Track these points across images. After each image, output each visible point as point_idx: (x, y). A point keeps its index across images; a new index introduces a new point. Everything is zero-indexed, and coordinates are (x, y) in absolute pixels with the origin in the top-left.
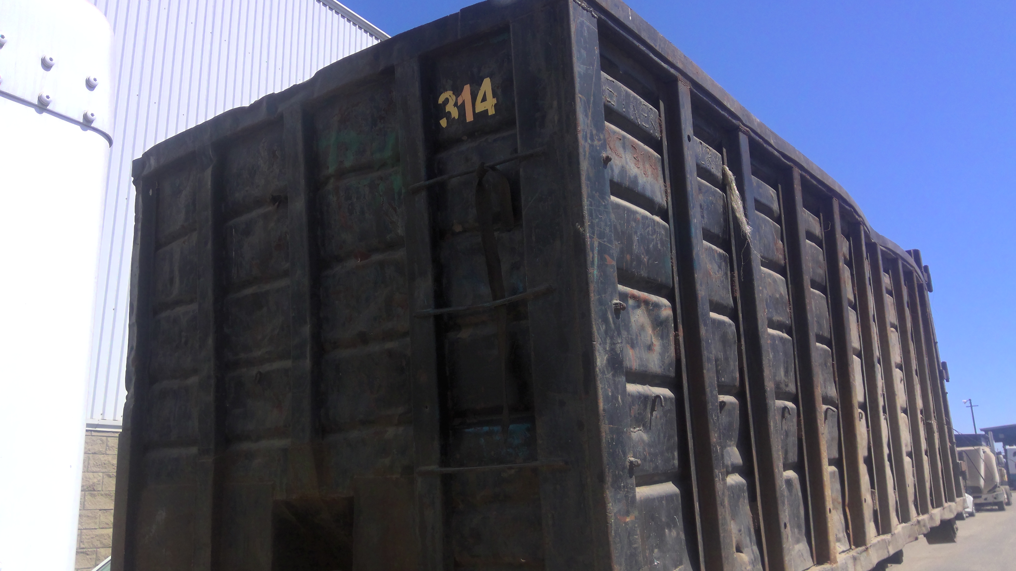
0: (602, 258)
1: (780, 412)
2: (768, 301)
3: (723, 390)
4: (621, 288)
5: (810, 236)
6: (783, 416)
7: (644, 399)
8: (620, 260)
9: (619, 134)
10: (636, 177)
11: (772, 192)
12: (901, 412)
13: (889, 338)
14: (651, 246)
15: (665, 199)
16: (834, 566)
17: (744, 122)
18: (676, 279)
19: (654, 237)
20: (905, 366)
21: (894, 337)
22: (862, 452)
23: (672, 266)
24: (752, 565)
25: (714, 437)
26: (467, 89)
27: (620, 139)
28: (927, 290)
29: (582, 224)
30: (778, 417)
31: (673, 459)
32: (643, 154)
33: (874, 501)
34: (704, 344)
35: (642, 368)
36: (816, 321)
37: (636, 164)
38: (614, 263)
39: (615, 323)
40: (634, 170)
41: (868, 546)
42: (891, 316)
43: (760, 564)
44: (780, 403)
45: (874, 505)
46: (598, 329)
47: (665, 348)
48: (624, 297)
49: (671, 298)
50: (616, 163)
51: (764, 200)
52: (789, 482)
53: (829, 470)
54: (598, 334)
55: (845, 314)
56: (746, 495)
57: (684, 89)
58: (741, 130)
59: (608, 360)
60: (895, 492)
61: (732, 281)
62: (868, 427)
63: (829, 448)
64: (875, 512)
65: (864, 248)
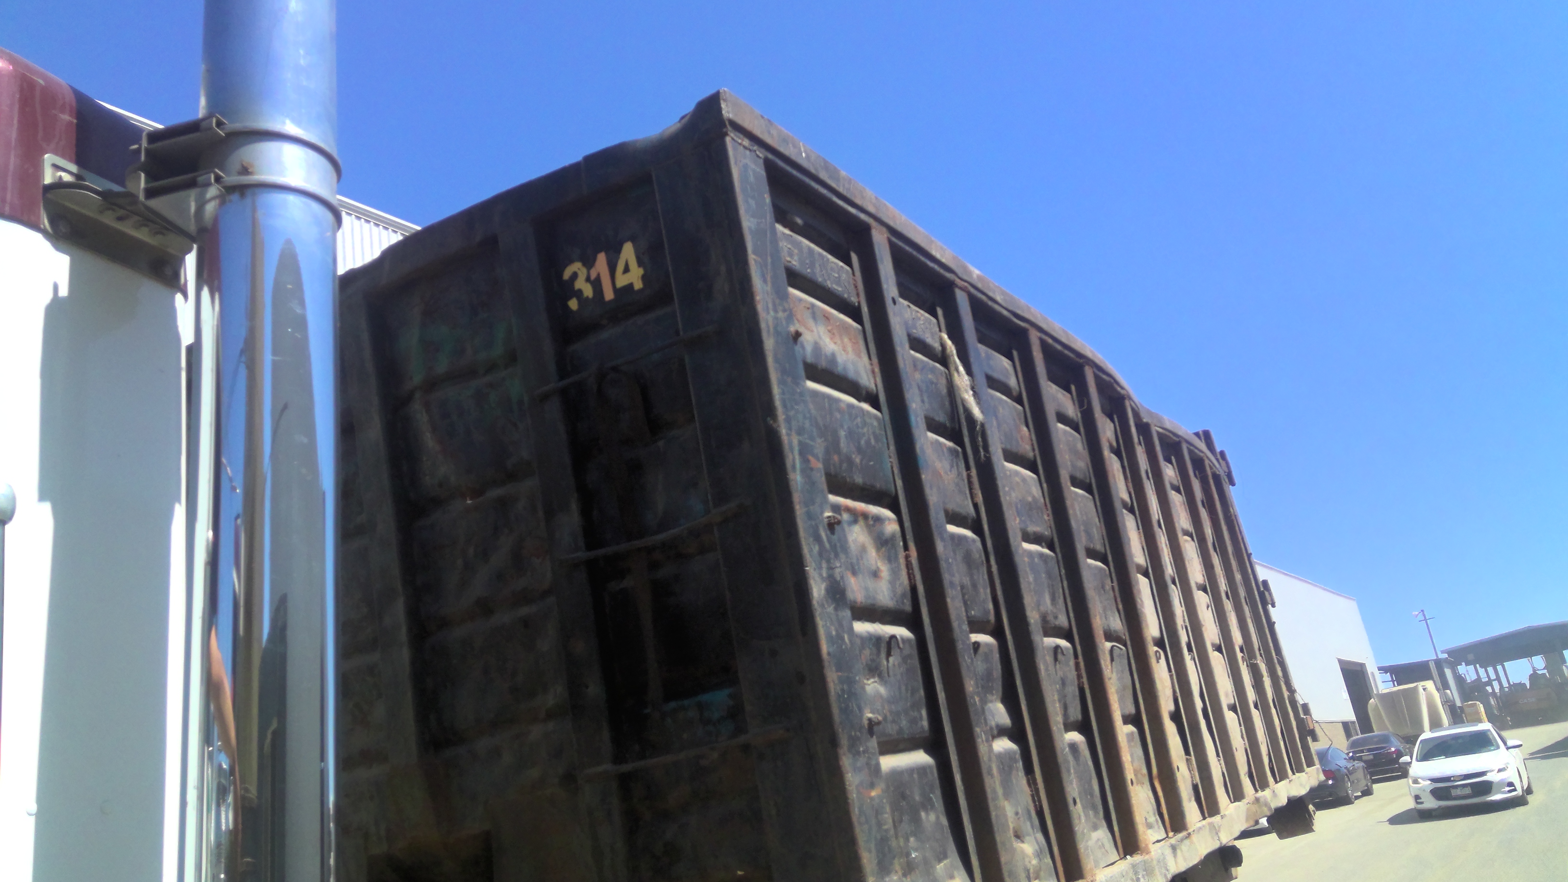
0: (805, 461)
1: (1052, 653)
2: (1019, 506)
3: (976, 626)
4: (833, 498)
5: (1062, 418)
6: (1056, 659)
7: (876, 640)
8: (827, 462)
9: (806, 301)
10: (833, 355)
11: (1005, 362)
12: (1214, 650)
13: (1183, 549)
14: (863, 442)
15: (872, 381)
16: (1147, 857)
17: (960, 275)
18: (899, 483)
19: (865, 430)
20: (1210, 587)
21: (1190, 549)
22: (1166, 705)
23: (892, 468)
24: (1038, 858)
25: (970, 686)
26: (602, 259)
27: (808, 308)
28: (1228, 483)
29: (774, 417)
30: (1049, 659)
31: (921, 718)
32: (839, 325)
33: (1192, 772)
34: (943, 565)
35: (870, 602)
36: (1084, 530)
37: (831, 339)
38: (820, 466)
39: (829, 541)
40: (830, 345)
41: (1190, 830)
42: (1183, 520)
43: (1048, 856)
44: (1051, 641)
45: (1192, 777)
46: (809, 550)
47: (894, 573)
48: (836, 508)
49: (894, 507)
50: (808, 338)
51: (996, 375)
52: (1073, 747)
53: (1124, 732)
54: (811, 556)
55: (1119, 519)
56: (1020, 764)
57: (880, 239)
58: (957, 286)
59: (828, 590)
60: (1219, 760)
61: (970, 483)
62: (1170, 670)
63: (1121, 700)
64: (1195, 788)
65: (1133, 430)
